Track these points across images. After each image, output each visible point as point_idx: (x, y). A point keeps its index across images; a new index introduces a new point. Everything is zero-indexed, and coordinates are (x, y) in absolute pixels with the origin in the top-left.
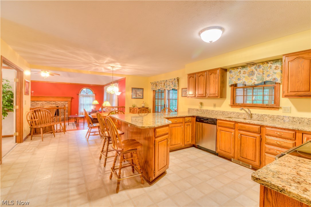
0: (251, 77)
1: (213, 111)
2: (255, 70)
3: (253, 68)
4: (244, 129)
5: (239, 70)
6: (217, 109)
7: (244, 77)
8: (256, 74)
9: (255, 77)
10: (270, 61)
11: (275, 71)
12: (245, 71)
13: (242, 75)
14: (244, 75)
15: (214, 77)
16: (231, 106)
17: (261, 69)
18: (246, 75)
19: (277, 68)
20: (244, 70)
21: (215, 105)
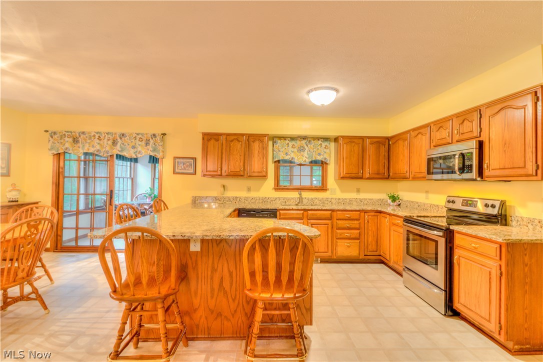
0: (302, 153)
1: (247, 198)
2: (305, 146)
3: (304, 142)
4: (315, 217)
5: (287, 142)
6: (253, 194)
7: (293, 152)
8: (306, 151)
9: (305, 154)
10: (321, 138)
11: (325, 150)
12: (295, 144)
13: (290, 149)
14: (293, 150)
15: (259, 146)
16: (275, 189)
17: (312, 146)
18: (295, 150)
19: (327, 147)
20: (293, 143)
21: (249, 189)
